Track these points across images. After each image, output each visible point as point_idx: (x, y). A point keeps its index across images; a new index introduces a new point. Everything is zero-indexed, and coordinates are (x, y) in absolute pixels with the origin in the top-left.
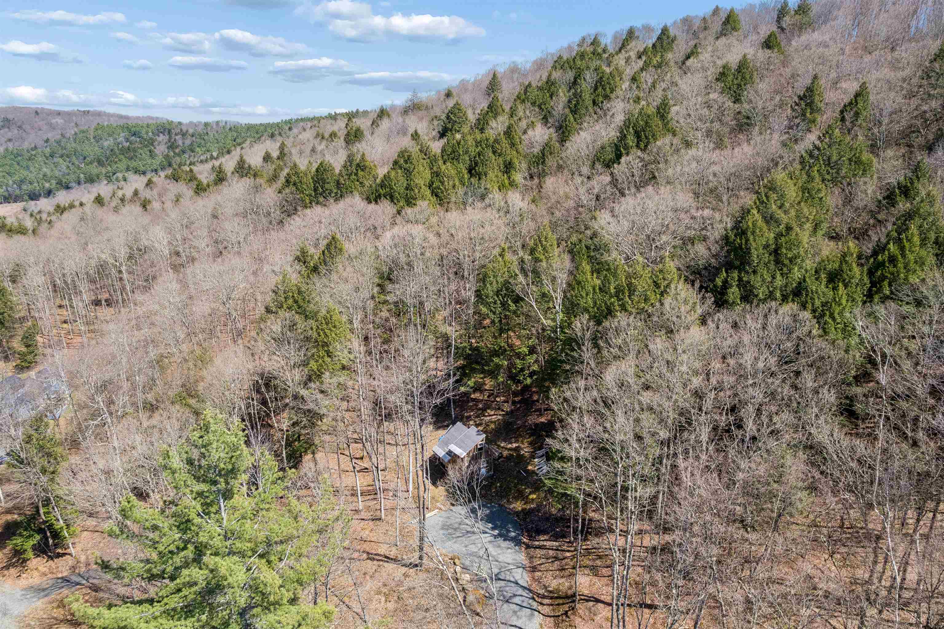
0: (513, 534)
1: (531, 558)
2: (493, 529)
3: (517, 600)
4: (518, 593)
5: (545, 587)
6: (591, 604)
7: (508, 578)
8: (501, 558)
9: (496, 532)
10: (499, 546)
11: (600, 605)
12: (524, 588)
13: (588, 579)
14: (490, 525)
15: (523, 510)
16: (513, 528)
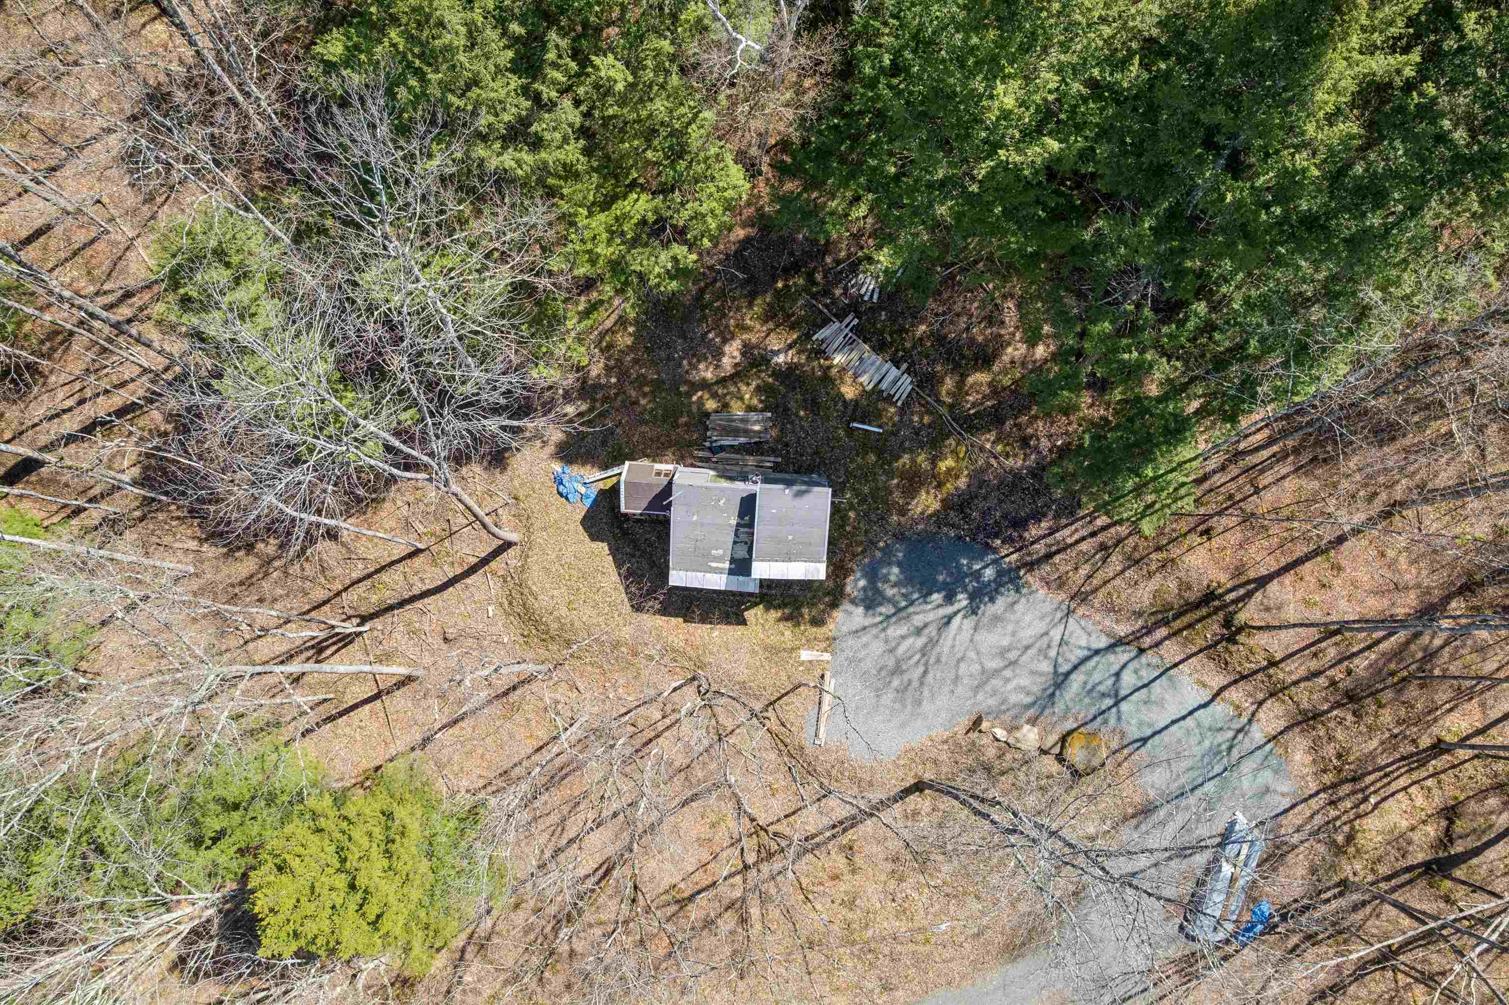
0: (989, 573)
1: (1061, 583)
2: (950, 598)
3: (1128, 680)
4: (1115, 668)
5: (1139, 614)
6: (1258, 595)
7: (1074, 660)
8: (1027, 634)
9: (962, 600)
10: (997, 619)
11: (1273, 587)
12: (1111, 647)
13: (1202, 552)
14: (937, 597)
15: (946, 504)
16: (972, 559)
